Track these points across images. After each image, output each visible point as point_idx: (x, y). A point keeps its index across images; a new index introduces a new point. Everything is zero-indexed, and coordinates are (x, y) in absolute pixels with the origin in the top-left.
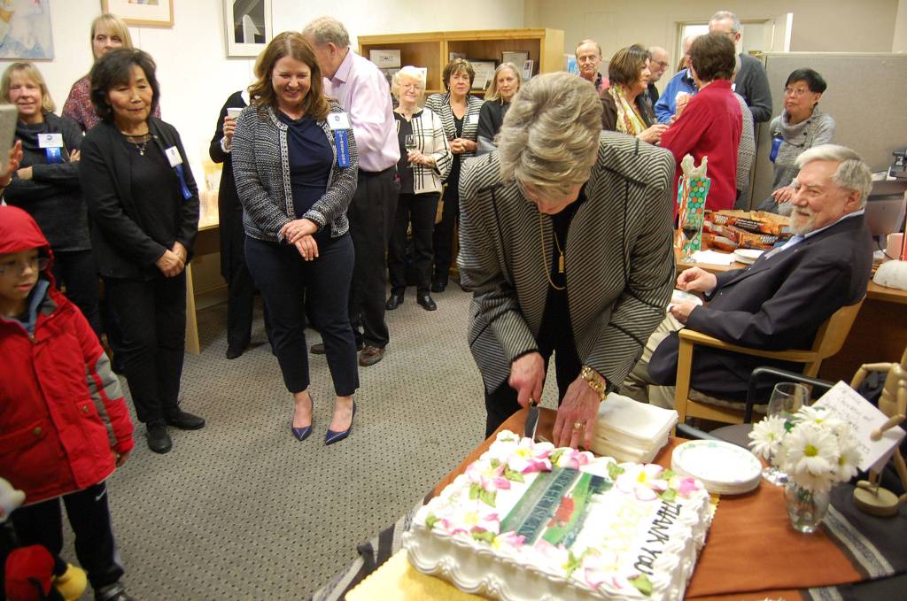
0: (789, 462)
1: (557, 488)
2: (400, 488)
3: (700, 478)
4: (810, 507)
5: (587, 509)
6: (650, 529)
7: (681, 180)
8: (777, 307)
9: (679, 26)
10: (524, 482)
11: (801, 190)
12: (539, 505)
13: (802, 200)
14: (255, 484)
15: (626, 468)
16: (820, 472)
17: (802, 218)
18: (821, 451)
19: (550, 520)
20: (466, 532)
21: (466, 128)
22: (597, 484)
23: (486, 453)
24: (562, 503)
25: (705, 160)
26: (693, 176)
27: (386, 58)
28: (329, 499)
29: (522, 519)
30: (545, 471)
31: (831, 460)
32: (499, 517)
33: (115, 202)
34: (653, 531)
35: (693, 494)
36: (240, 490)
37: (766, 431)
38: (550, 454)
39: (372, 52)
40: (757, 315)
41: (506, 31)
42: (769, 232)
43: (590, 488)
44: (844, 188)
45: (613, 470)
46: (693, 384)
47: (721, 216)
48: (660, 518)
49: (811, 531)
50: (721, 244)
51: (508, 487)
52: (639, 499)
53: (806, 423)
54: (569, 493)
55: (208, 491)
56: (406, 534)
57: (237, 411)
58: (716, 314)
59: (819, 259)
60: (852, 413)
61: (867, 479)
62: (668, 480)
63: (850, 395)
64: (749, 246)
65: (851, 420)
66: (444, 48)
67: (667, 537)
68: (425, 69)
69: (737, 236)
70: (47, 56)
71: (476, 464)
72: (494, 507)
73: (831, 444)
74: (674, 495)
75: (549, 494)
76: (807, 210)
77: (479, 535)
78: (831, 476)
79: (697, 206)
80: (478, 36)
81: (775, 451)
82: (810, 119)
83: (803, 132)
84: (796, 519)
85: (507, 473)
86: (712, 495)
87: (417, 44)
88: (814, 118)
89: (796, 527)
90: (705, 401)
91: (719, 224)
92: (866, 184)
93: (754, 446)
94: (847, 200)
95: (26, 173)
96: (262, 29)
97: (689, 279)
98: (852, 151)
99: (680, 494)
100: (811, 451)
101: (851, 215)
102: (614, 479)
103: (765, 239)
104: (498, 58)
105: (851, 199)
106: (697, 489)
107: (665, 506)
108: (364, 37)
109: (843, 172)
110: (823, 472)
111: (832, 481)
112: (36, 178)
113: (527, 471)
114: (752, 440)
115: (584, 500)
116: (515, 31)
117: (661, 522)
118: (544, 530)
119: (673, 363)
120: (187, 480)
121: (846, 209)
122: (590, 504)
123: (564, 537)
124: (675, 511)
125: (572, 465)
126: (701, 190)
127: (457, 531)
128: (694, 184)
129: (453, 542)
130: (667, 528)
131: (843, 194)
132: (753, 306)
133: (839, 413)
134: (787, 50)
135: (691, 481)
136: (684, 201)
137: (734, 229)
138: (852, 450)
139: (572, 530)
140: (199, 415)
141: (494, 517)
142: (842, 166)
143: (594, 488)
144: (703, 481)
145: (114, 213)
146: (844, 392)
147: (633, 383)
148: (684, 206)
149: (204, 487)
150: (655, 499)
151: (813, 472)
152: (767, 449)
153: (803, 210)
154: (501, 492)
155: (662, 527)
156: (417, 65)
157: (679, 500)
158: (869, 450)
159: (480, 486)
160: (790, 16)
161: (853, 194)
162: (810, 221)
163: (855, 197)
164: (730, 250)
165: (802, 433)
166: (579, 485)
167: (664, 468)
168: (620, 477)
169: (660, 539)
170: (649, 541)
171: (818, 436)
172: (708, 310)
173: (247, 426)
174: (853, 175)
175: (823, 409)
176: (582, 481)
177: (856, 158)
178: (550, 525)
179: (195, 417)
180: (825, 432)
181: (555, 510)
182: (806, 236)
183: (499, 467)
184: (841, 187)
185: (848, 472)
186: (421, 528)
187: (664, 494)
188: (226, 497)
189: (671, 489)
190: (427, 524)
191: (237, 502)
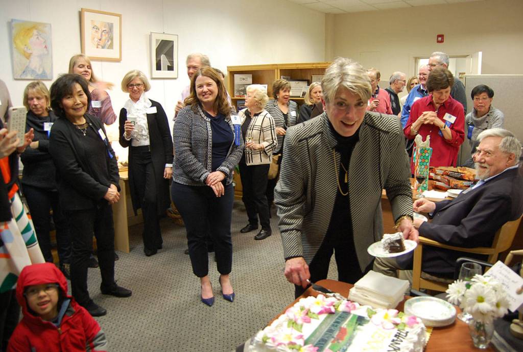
0: (469, 306)
1: (338, 322)
2: (249, 333)
3: (419, 317)
4: (483, 334)
5: (354, 334)
6: (389, 344)
7: (415, 149)
8: (470, 222)
9: (416, 59)
10: (318, 319)
11: (481, 154)
12: (327, 331)
13: (482, 159)
14: (161, 330)
15: (377, 312)
16: (486, 312)
17: (483, 169)
18: (486, 299)
19: (333, 339)
20: (285, 345)
21: (290, 120)
22: (360, 320)
23: (297, 303)
24: (340, 330)
25: (428, 137)
26: (422, 147)
27: (244, 79)
28: (206, 339)
29: (317, 339)
30: (331, 313)
31: (492, 304)
32: (303, 337)
33: (76, 164)
34: (391, 346)
35: (416, 326)
36: (152, 333)
37: (456, 289)
38: (334, 304)
39: (235, 75)
40: (459, 227)
41: (313, 64)
42: (467, 179)
43: (356, 323)
44: (506, 152)
45: (370, 312)
46: (423, 269)
47: (440, 170)
48: (395, 338)
49: (484, 348)
50: (440, 186)
51: (309, 322)
52: (384, 328)
53: (477, 284)
54: (344, 325)
55: (133, 334)
56: (251, 347)
57: (151, 287)
58: (436, 226)
59: (493, 193)
60: (505, 279)
61: (517, 318)
62: (401, 318)
63: (504, 269)
64: (456, 187)
65: (505, 283)
66: (278, 73)
67: (399, 349)
68: (266, 86)
69: (449, 181)
70: (49, 78)
71: (292, 309)
72: (301, 332)
73: (491, 295)
74: (405, 326)
75: (333, 325)
76: (485, 165)
77: (292, 346)
78: (493, 314)
79: (425, 164)
80: (297, 66)
81: (460, 300)
82: (489, 113)
83: (486, 121)
84: (476, 340)
85: (309, 314)
86: (428, 327)
87: (262, 71)
88: (491, 113)
89: (476, 346)
90: (430, 279)
91: (439, 175)
92: (518, 150)
93: (449, 297)
94: (507, 159)
95: (35, 144)
96: (172, 62)
97: (419, 205)
98: (509, 131)
99: (408, 326)
100: (481, 300)
101: (510, 168)
102: (370, 318)
103: (465, 183)
104: (309, 78)
105: (510, 159)
106: (418, 323)
107: (399, 332)
108: (231, 67)
109: (505, 143)
110: (488, 312)
111: (493, 317)
112: (41, 148)
113: (321, 313)
114: (448, 294)
115: (353, 329)
116: (319, 64)
117: (396, 340)
118: (330, 344)
119: (411, 255)
120: (121, 327)
121: (507, 164)
122: (356, 331)
123: (341, 348)
124: (405, 335)
125: (347, 310)
126: (427, 155)
127: (280, 344)
128: (422, 151)
129: (277, 350)
130: (399, 344)
131: (505, 155)
132: (456, 221)
133: (499, 279)
134: (479, 73)
135: (414, 318)
136: (417, 161)
137: (447, 177)
138: (504, 299)
139: (346, 345)
140: (128, 289)
141: (301, 337)
142: (504, 140)
143: (359, 322)
144: (421, 319)
145: (78, 170)
146: (501, 267)
147: (388, 269)
148: (417, 164)
149: (131, 331)
150: (393, 328)
151: (482, 312)
152: (456, 299)
153: (483, 165)
154: (305, 325)
155: (397, 343)
156: (261, 83)
157: (407, 329)
158: (515, 300)
159: (293, 321)
160: (480, 54)
161: (511, 156)
162: (487, 171)
163: (512, 157)
164: (445, 190)
165: (475, 289)
166: (350, 321)
167: (399, 311)
168: (374, 317)
169: (395, 350)
170: (389, 351)
171: (484, 291)
172: (430, 224)
173: (157, 296)
174: (510, 145)
175: (489, 276)
176: (352, 319)
177: (511, 135)
178: (333, 342)
179: (126, 290)
180: (488, 288)
181: (336, 334)
182: (485, 180)
183: (304, 311)
184: (504, 152)
185: (503, 311)
186: (260, 343)
187: (399, 326)
188: (144, 337)
189: (403, 323)
190: (263, 340)
191: (151, 340)
